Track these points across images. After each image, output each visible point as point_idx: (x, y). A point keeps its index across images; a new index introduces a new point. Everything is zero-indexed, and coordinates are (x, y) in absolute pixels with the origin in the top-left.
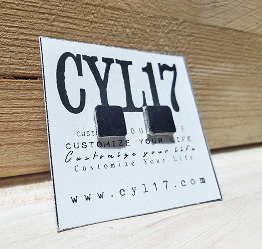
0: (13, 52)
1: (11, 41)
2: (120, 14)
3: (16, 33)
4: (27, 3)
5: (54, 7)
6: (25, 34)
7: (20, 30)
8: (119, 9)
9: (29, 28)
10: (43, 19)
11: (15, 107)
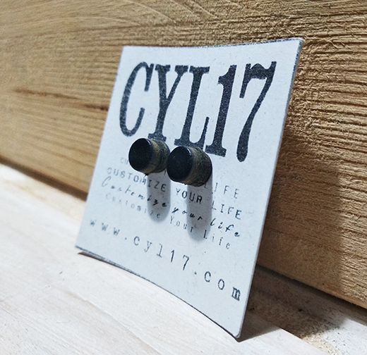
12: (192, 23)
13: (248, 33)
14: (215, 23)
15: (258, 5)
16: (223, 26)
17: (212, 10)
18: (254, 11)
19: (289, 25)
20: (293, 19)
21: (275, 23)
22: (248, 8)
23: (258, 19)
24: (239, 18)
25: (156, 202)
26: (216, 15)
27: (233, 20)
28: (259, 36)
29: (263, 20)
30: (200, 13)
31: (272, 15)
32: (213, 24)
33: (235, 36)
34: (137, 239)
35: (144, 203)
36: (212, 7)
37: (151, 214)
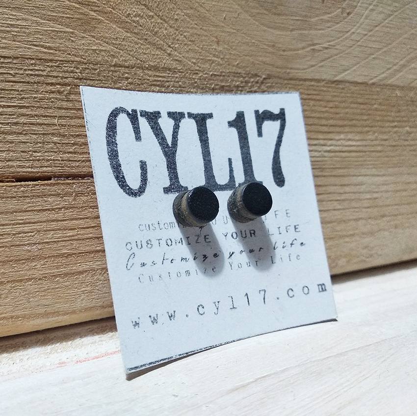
0: (12, 143)
1: (8, 128)
2: (167, 75)
3: (13, 115)
4: (27, 72)
5: (67, 75)
6: (28, 115)
7: (19, 110)
8: (165, 69)
9: (33, 107)
10: (53, 92)
11: (20, 224)
12: (170, 70)
13: (229, 86)
14: (197, 73)
15: (238, 64)
16: (206, 77)
17: (194, 61)
18: (234, 68)
19: (262, 83)
20: (265, 79)
21: (252, 80)
22: (229, 65)
23: (238, 75)
24: (221, 72)
25: (205, 257)
26: (197, 66)
27: (215, 73)
28: (240, 89)
29: (242, 77)
30: (180, 61)
31: (249, 74)
32: (195, 73)
33: (217, 87)
34: (200, 308)
35: (192, 265)
36: (193, 58)
37: (205, 272)
